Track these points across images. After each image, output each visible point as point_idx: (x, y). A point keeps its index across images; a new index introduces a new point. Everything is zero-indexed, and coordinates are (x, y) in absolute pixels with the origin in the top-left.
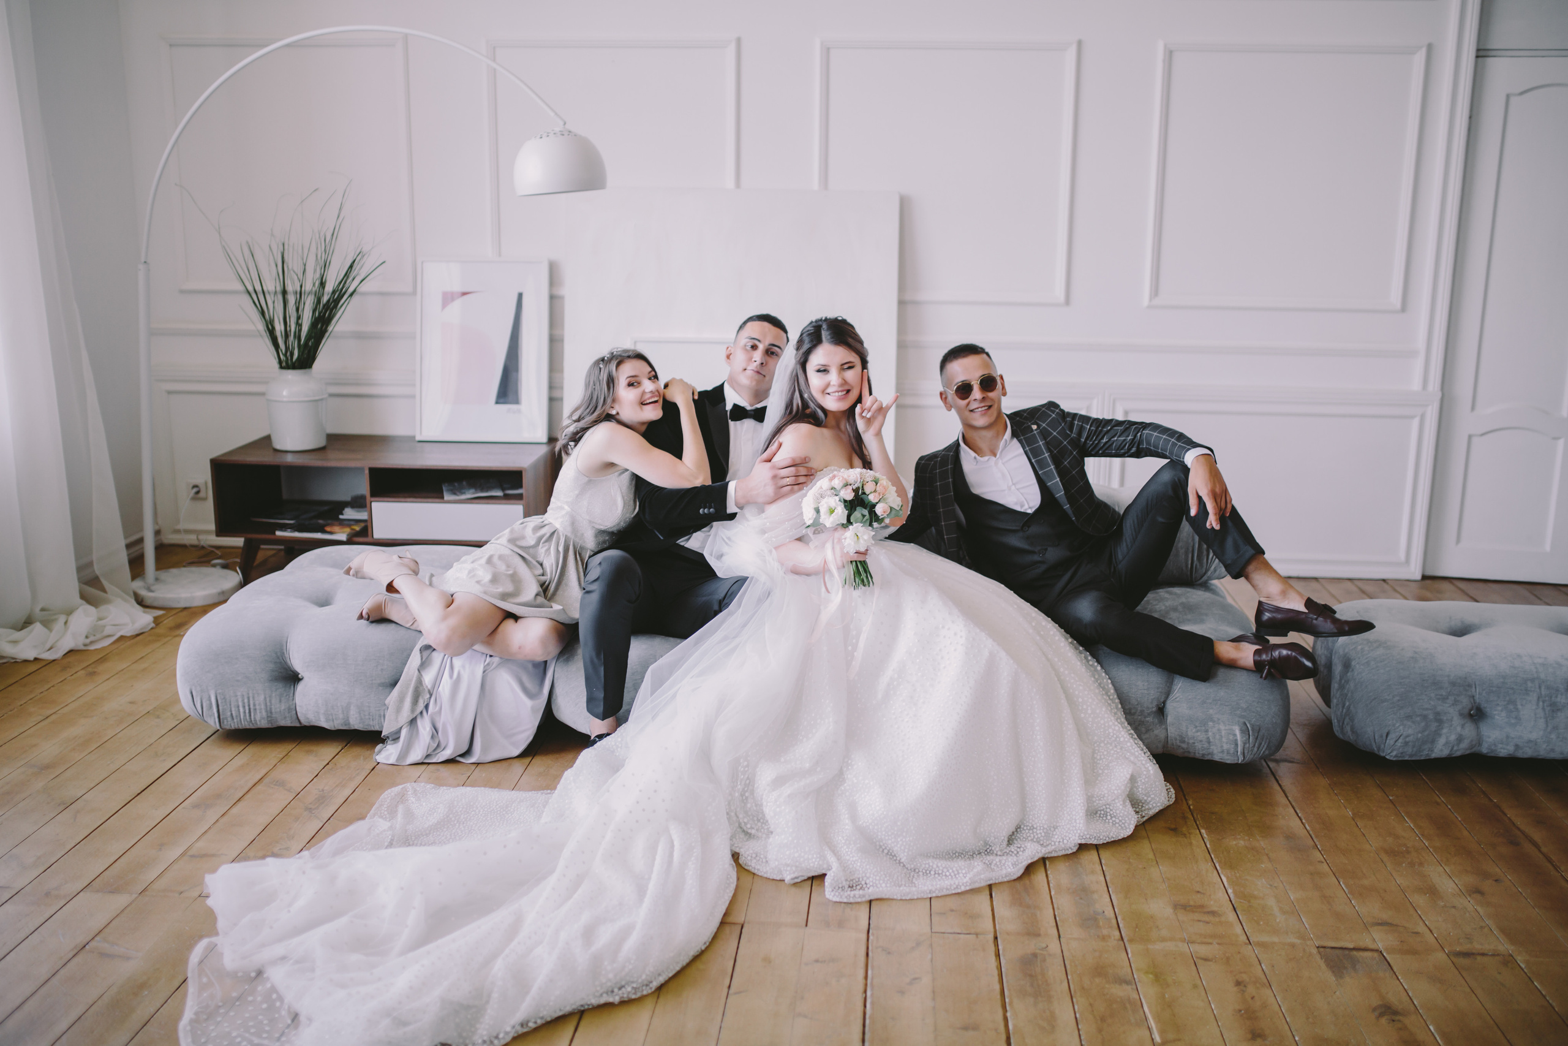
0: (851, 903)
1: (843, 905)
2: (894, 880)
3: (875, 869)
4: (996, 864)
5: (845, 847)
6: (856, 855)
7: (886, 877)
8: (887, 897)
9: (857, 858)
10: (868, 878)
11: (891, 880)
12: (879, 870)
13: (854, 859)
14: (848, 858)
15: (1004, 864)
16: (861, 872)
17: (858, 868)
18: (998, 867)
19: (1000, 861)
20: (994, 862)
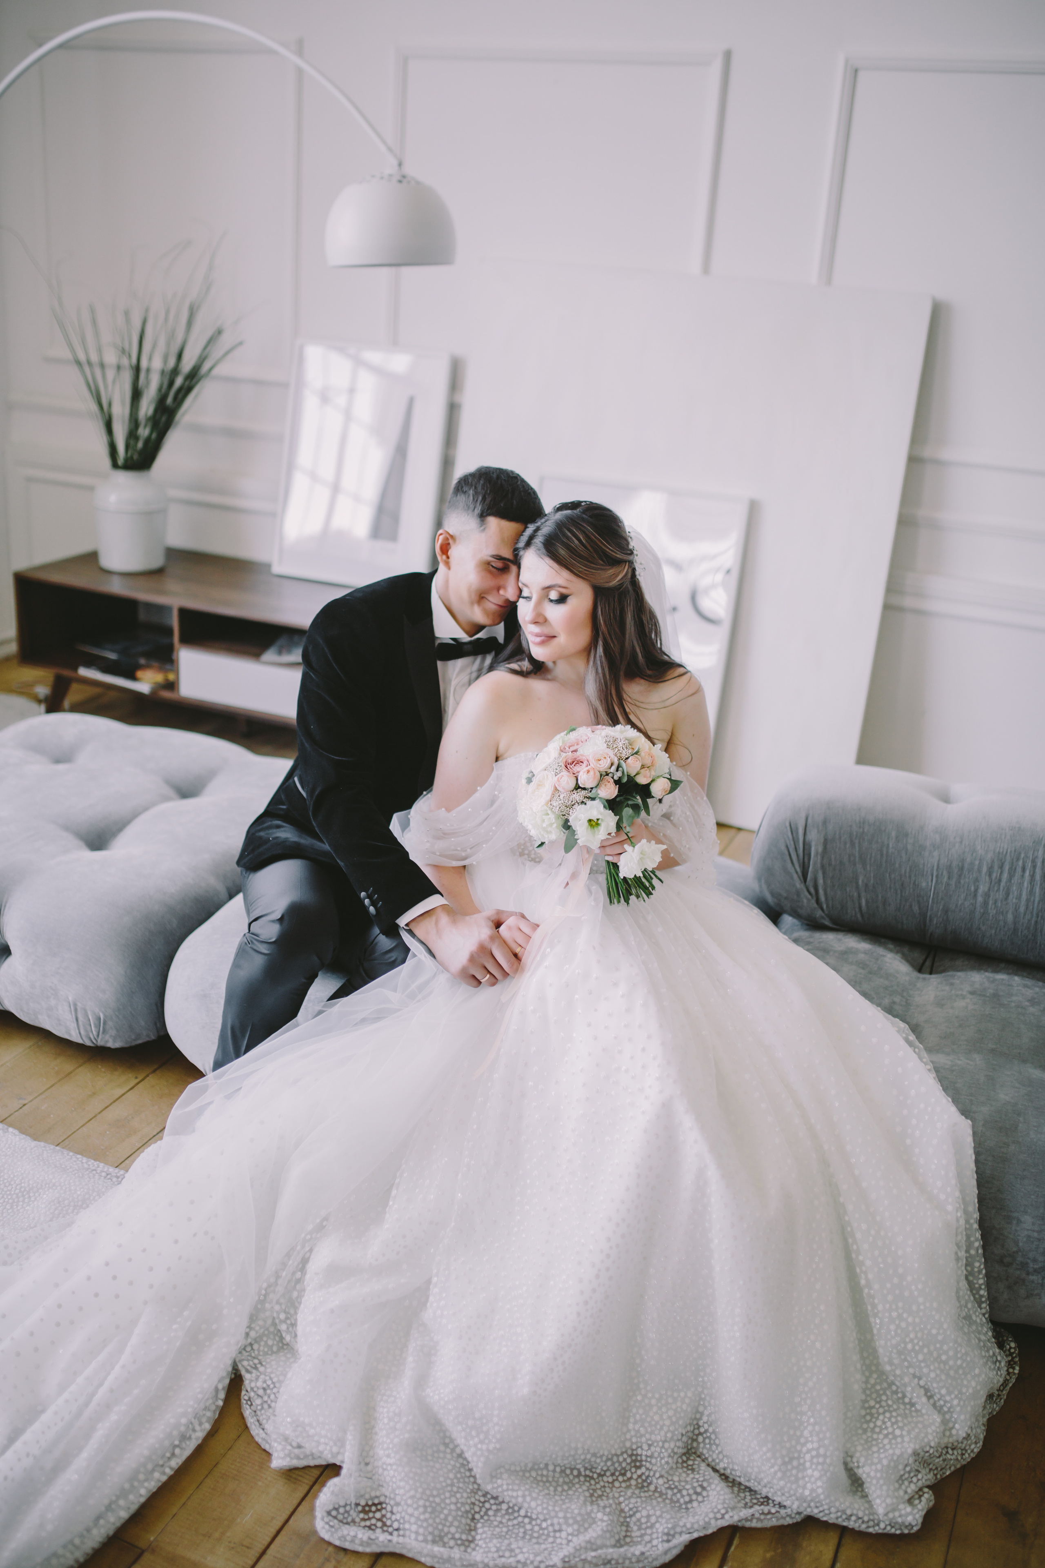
0: (345, 1550)
1: (331, 1549)
2: (438, 1520)
3: (412, 1493)
4: (639, 1520)
5: (384, 1432)
6: (392, 1455)
7: (424, 1513)
8: (410, 1555)
9: (392, 1461)
10: (398, 1504)
11: (430, 1521)
12: (418, 1495)
13: (389, 1461)
14: (381, 1453)
15: (652, 1526)
16: (390, 1488)
17: (388, 1479)
18: (640, 1529)
19: (648, 1516)
20: (638, 1515)
